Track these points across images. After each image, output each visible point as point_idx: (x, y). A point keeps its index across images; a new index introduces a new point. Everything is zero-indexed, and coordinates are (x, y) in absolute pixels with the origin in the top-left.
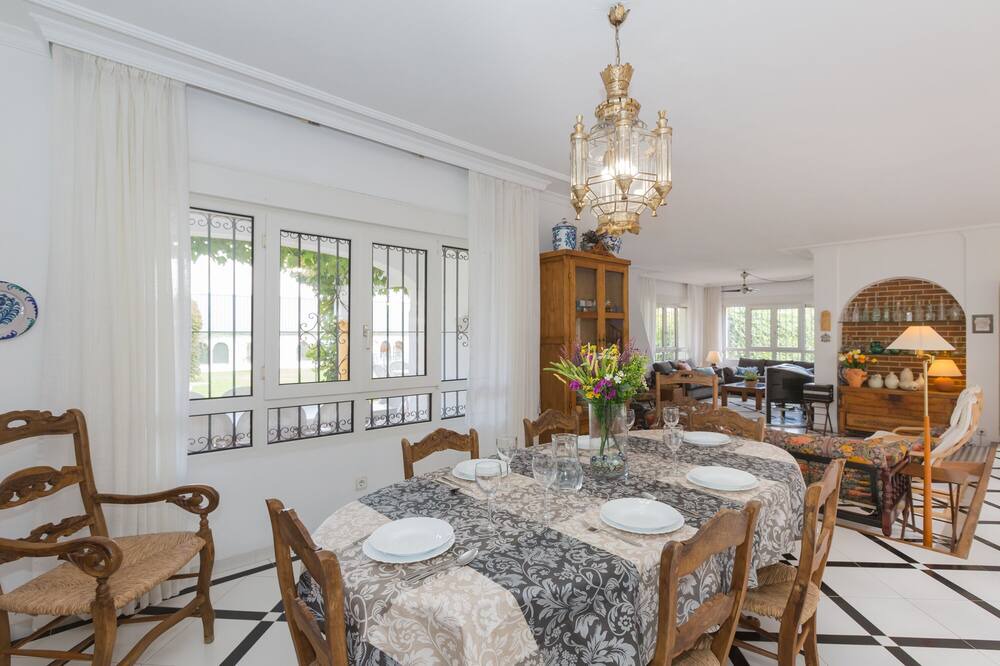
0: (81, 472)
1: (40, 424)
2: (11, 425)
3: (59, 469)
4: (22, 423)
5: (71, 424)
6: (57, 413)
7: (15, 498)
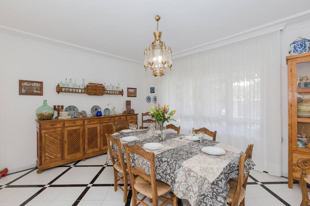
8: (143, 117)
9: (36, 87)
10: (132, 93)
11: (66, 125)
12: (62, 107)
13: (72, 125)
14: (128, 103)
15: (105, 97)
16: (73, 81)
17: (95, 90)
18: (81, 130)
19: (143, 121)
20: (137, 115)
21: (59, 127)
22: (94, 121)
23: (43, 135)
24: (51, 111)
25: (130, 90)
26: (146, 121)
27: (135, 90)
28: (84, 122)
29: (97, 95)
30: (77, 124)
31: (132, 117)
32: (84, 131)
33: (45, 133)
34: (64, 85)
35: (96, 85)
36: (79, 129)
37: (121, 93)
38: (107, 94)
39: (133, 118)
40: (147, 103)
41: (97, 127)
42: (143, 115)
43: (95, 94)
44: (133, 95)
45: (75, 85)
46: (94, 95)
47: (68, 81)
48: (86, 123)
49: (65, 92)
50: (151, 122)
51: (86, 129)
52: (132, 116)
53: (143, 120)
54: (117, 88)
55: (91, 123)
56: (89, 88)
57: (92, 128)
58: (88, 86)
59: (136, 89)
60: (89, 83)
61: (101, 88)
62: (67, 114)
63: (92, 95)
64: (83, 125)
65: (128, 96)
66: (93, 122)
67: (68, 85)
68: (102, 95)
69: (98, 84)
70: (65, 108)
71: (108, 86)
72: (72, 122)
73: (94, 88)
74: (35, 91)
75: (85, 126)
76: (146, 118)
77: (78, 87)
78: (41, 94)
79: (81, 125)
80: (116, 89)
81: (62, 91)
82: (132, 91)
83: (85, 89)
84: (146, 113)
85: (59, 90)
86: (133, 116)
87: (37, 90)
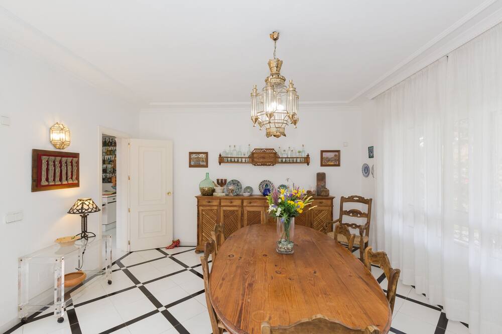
0: (368, 215)
1: (361, 200)
2: (354, 198)
3: (363, 212)
4: (358, 199)
5: (368, 202)
6: (365, 199)
7: (351, 214)
8: (344, 203)
9: (203, 158)
10: (332, 159)
11: (222, 204)
12: (226, 180)
13: (229, 204)
14: (321, 177)
15: (278, 167)
16: (237, 148)
17: (264, 158)
18: (240, 213)
19: (343, 213)
20: (332, 198)
21: (215, 206)
22: (255, 202)
23: (200, 212)
24: (211, 186)
25: (325, 155)
26: (348, 213)
27: (337, 153)
28: (242, 203)
29: (266, 165)
30: (234, 204)
31: (321, 203)
32: (242, 214)
33: (202, 210)
34: (228, 154)
35: (264, 151)
36: (237, 211)
37: (307, 160)
38: (282, 162)
39: (323, 204)
40: (364, 178)
41: (260, 211)
42: (343, 200)
43: (264, 164)
44: (332, 163)
45: (240, 153)
46: (262, 165)
47: (232, 148)
48: (245, 204)
49: (228, 162)
50: (359, 215)
51: (245, 212)
52: (320, 201)
53: (344, 210)
54: (299, 152)
55: (252, 204)
56: (255, 155)
57: (253, 211)
58: (253, 154)
59: (338, 151)
60: (255, 149)
61: (272, 155)
62: (221, 191)
63: (258, 165)
64: (242, 206)
65: (322, 165)
66: (255, 204)
67: (231, 154)
68: (273, 165)
69: (267, 149)
70: (227, 182)
71: (284, 151)
72: (228, 201)
73: (262, 155)
74: (201, 163)
75: (245, 208)
76: (348, 206)
77: (243, 156)
78: (206, 166)
79: (238, 206)
80: (298, 155)
81: (224, 162)
82: (331, 155)
83: (249, 157)
84: (349, 198)
85: (222, 160)
86: (324, 201)
87: (203, 161)
